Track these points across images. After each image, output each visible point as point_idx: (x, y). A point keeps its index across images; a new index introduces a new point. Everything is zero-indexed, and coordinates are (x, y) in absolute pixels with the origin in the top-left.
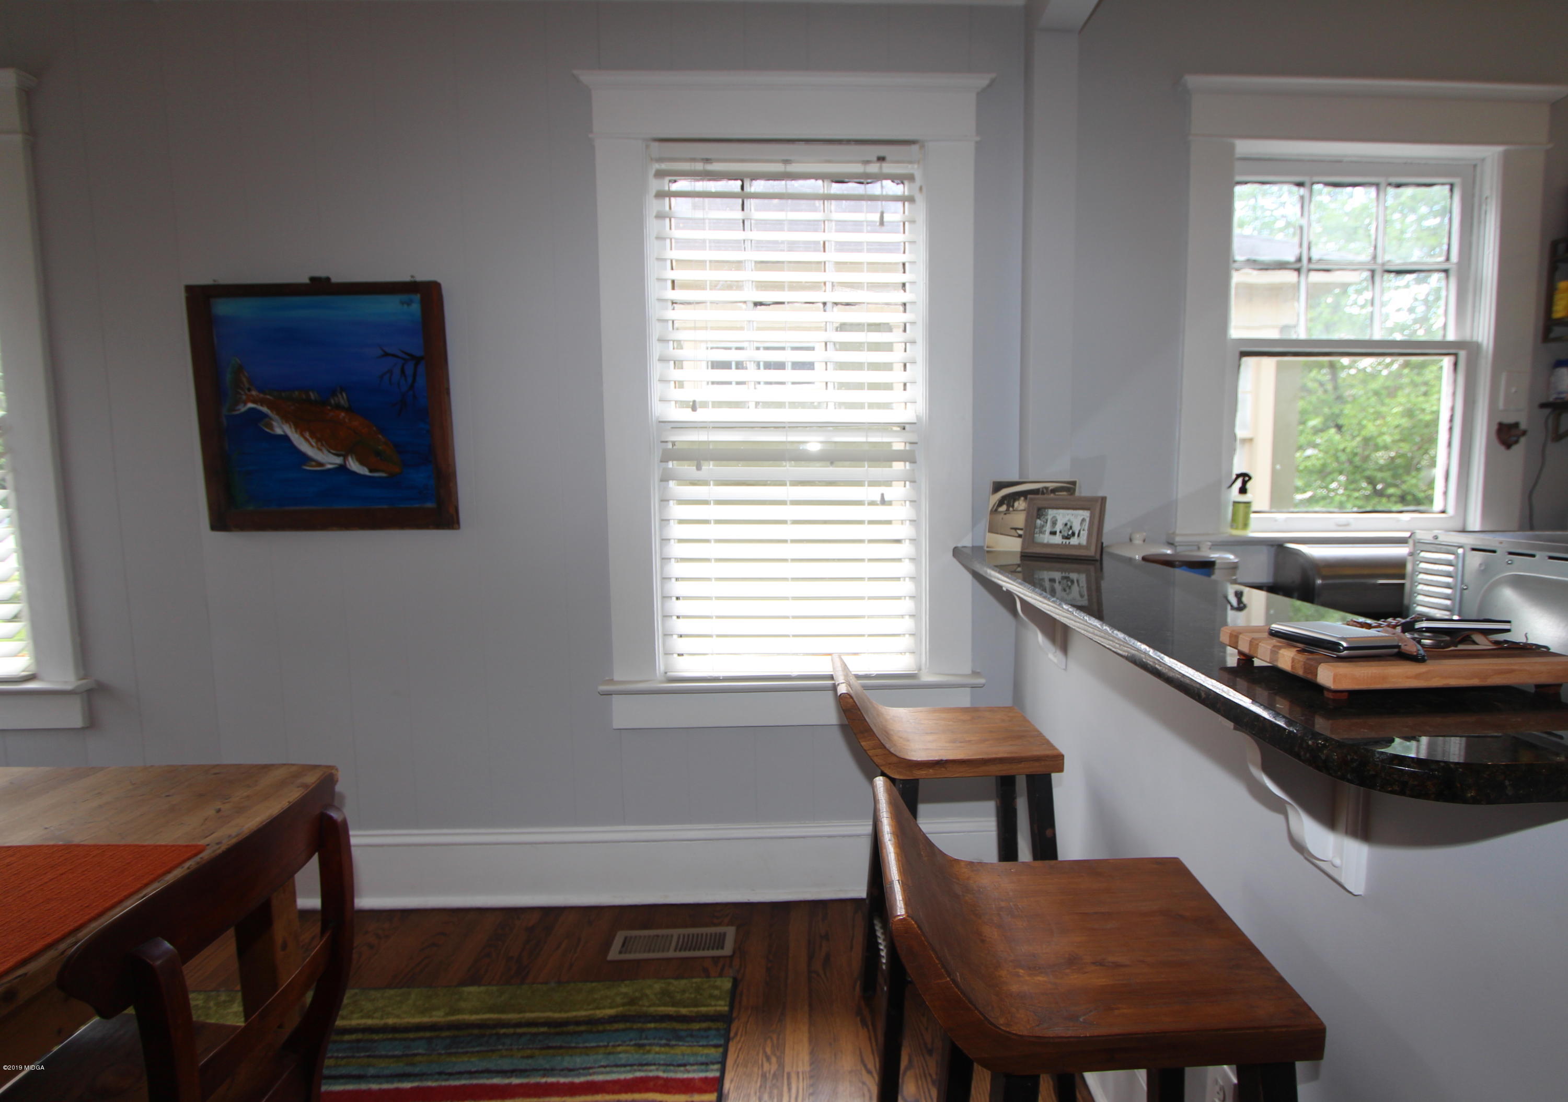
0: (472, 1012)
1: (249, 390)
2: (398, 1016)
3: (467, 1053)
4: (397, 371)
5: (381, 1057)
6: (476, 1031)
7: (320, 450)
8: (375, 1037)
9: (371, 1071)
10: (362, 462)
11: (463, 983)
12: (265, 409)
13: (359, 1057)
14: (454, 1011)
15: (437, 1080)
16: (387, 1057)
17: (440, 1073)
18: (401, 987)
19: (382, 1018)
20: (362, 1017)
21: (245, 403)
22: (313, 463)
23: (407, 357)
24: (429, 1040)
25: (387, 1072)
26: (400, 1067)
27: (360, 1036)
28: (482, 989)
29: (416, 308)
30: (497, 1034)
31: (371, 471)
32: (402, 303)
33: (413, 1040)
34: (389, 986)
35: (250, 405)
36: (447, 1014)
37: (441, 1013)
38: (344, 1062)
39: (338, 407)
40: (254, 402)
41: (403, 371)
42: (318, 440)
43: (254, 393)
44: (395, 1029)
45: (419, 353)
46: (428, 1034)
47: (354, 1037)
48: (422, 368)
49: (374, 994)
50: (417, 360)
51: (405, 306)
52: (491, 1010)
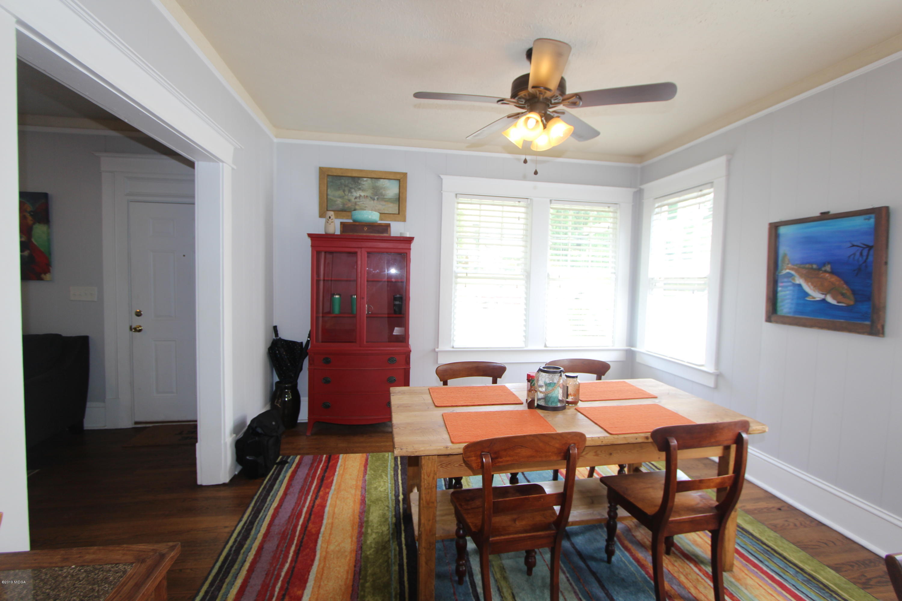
0: (824, 578)
1: (788, 264)
2: (789, 555)
3: (811, 589)
4: (858, 254)
5: (773, 562)
6: (821, 586)
7: (814, 291)
8: (775, 554)
9: (766, 563)
10: (834, 298)
11: (829, 566)
12: (793, 272)
13: (764, 555)
14: (816, 572)
15: (790, 586)
16: (775, 563)
17: (793, 585)
18: (799, 547)
19: (782, 550)
20: (774, 545)
21: (786, 269)
22: (810, 297)
23: (865, 246)
24: (797, 572)
25: (772, 568)
26: (778, 571)
27: (769, 549)
28: (837, 575)
29: (872, 221)
30: (831, 595)
31: (838, 302)
32: (865, 219)
33: (790, 567)
34: (793, 544)
35: (788, 271)
36: (812, 570)
37: (809, 568)
38: (758, 552)
39: (826, 271)
40: (790, 269)
41: (861, 254)
42: (815, 287)
43: (790, 265)
44: (785, 558)
45: (871, 244)
46: (798, 570)
47: (767, 548)
48: (871, 252)
49: (784, 541)
50: (870, 248)
51: (867, 221)
52: (835, 584)
